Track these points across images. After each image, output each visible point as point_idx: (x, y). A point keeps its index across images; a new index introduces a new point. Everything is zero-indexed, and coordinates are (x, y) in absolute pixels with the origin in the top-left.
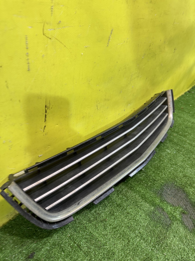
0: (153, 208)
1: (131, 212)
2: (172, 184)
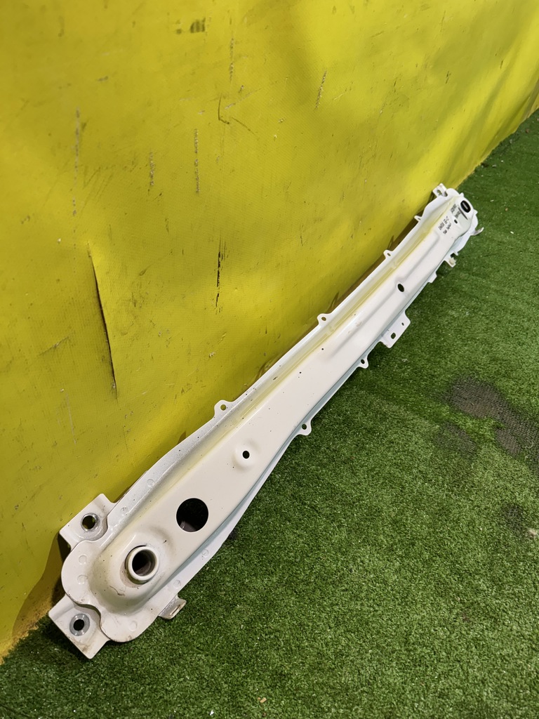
0: (438, 426)
1: (397, 440)
2: (469, 379)
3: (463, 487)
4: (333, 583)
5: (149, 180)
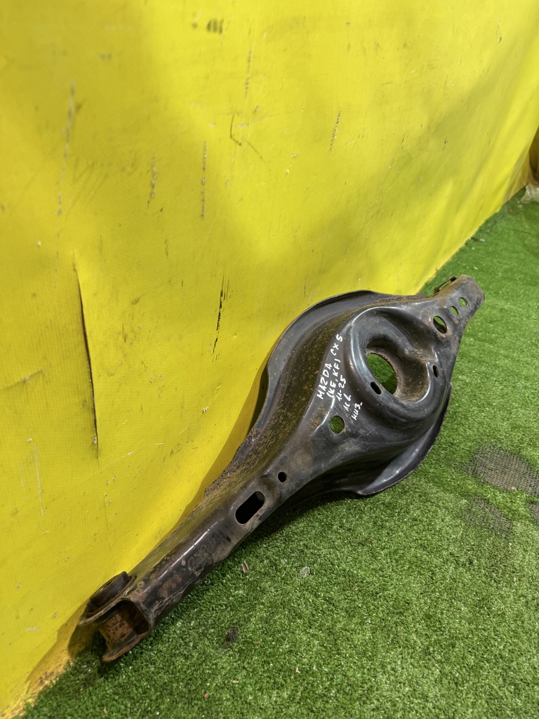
0: (465, 501)
1: (421, 518)
2: (492, 448)
3: (503, 573)
5: (150, 190)
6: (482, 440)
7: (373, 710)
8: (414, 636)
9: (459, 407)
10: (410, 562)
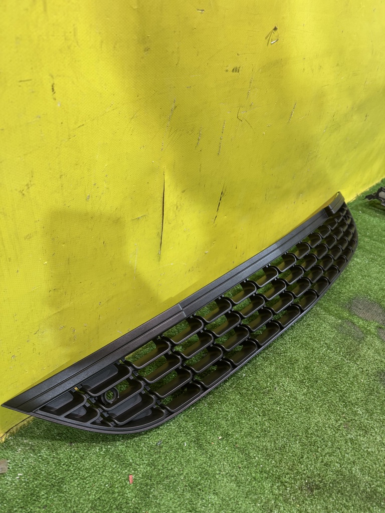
0: (340, 321)
1: (313, 324)
2: (364, 298)
3: (353, 356)
4: (264, 393)
5: (197, 142)
6: (359, 293)
7: (270, 398)
8: (297, 374)
9: (349, 275)
10: (302, 343)
